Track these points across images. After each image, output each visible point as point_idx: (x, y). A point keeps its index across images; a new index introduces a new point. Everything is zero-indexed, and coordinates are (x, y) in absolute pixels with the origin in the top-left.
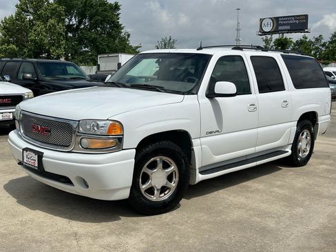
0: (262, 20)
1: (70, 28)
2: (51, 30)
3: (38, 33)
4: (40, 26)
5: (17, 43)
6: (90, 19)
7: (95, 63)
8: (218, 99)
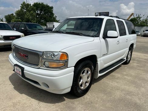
0: (96, 13)
1: (37, 14)
2: (32, 15)
3: (28, 15)
4: (28, 14)
5: (21, 18)
6: (44, 12)
7: (46, 25)
8: (107, 39)
